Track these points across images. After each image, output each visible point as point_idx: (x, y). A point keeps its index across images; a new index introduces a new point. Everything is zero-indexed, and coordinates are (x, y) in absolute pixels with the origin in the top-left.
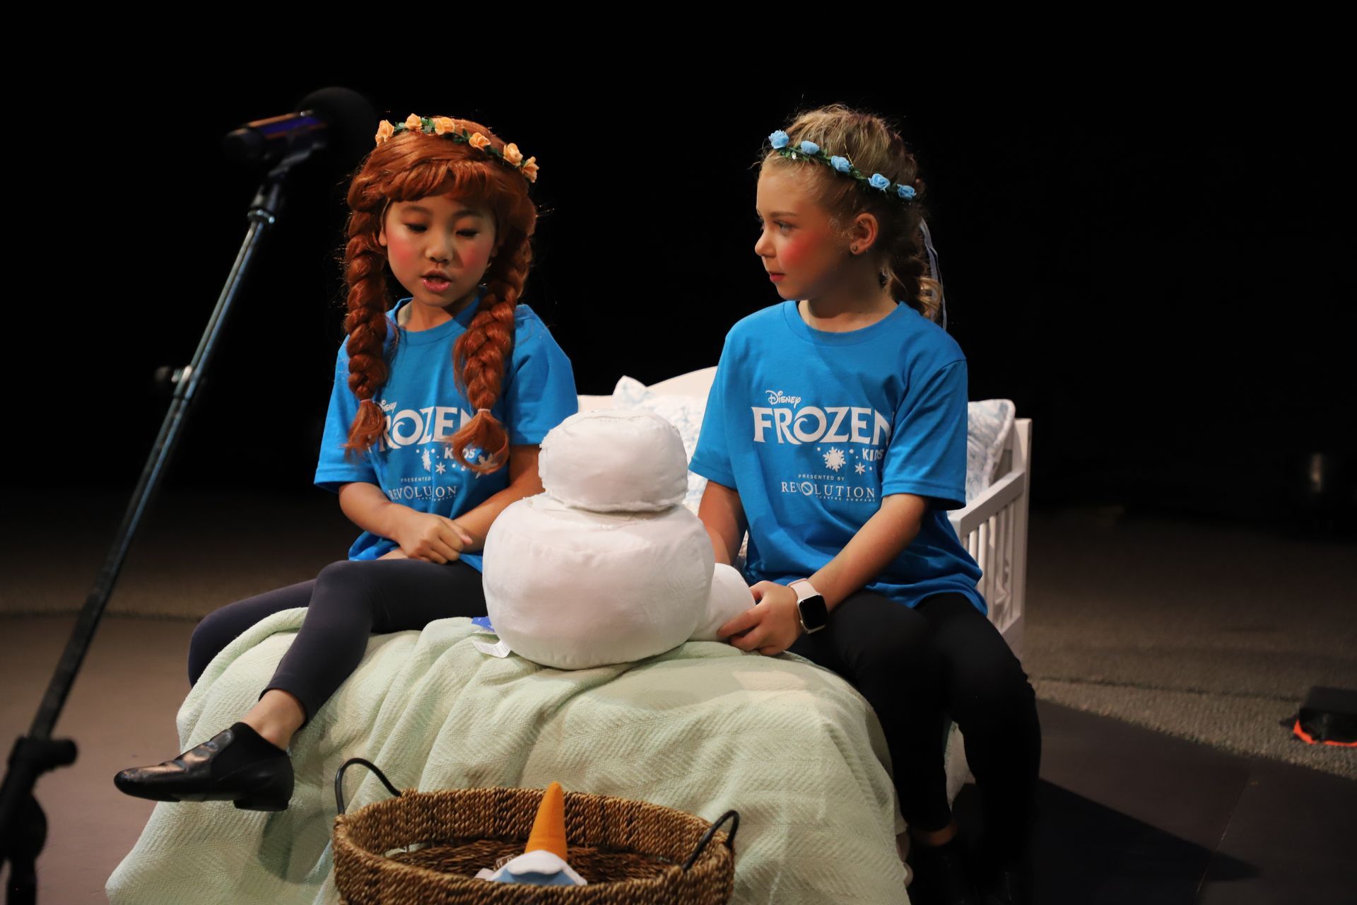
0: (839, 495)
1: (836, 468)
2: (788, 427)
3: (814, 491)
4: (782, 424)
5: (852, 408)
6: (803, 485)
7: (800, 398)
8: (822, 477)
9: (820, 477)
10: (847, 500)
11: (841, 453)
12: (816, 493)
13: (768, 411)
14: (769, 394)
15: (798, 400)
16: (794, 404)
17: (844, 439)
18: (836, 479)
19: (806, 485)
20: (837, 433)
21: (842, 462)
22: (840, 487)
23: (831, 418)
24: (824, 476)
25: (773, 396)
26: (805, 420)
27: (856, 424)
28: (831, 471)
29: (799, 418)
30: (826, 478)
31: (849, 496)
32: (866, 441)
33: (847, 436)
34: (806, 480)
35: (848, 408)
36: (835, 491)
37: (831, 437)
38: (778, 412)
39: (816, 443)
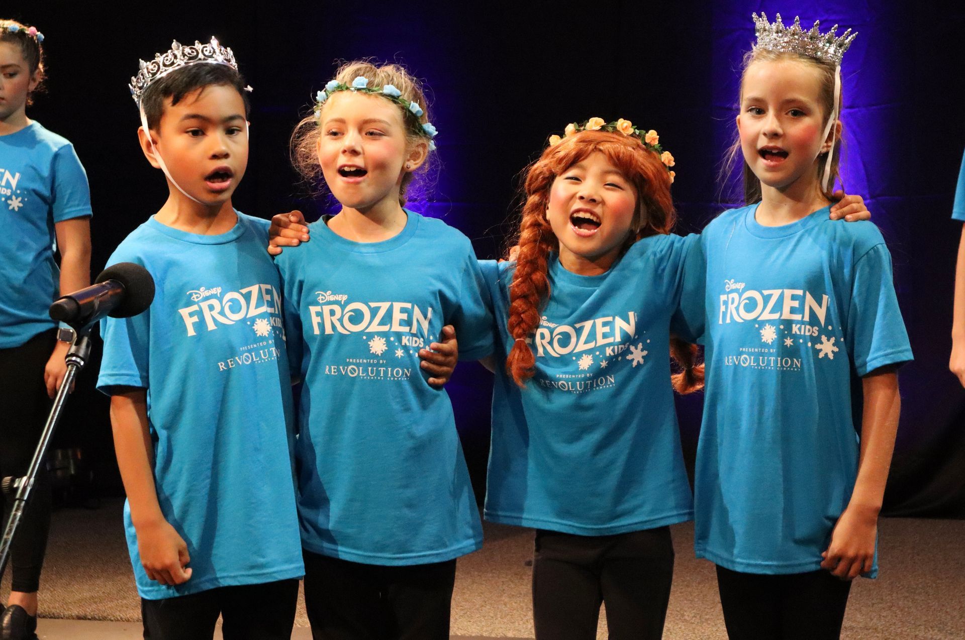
0: (382, 375)
1: (379, 353)
2: (338, 320)
3: (359, 373)
4: (332, 318)
5: (393, 303)
6: (350, 368)
7: (346, 296)
8: (367, 361)
9: (365, 361)
10: (388, 379)
11: (383, 340)
12: (361, 375)
13: (318, 309)
14: (319, 294)
15: (343, 298)
16: (341, 301)
17: (385, 328)
18: (378, 361)
19: (352, 368)
20: (380, 324)
21: (384, 348)
22: (382, 369)
23: (374, 312)
24: (369, 360)
25: (323, 295)
26: (353, 314)
27: (398, 316)
28: (375, 356)
29: (347, 312)
30: (370, 361)
31: (389, 375)
32: (407, 329)
33: (389, 325)
34: (353, 364)
35: (390, 303)
36: (378, 372)
37: (375, 327)
38: (326, 309)
39: (362, 333)
